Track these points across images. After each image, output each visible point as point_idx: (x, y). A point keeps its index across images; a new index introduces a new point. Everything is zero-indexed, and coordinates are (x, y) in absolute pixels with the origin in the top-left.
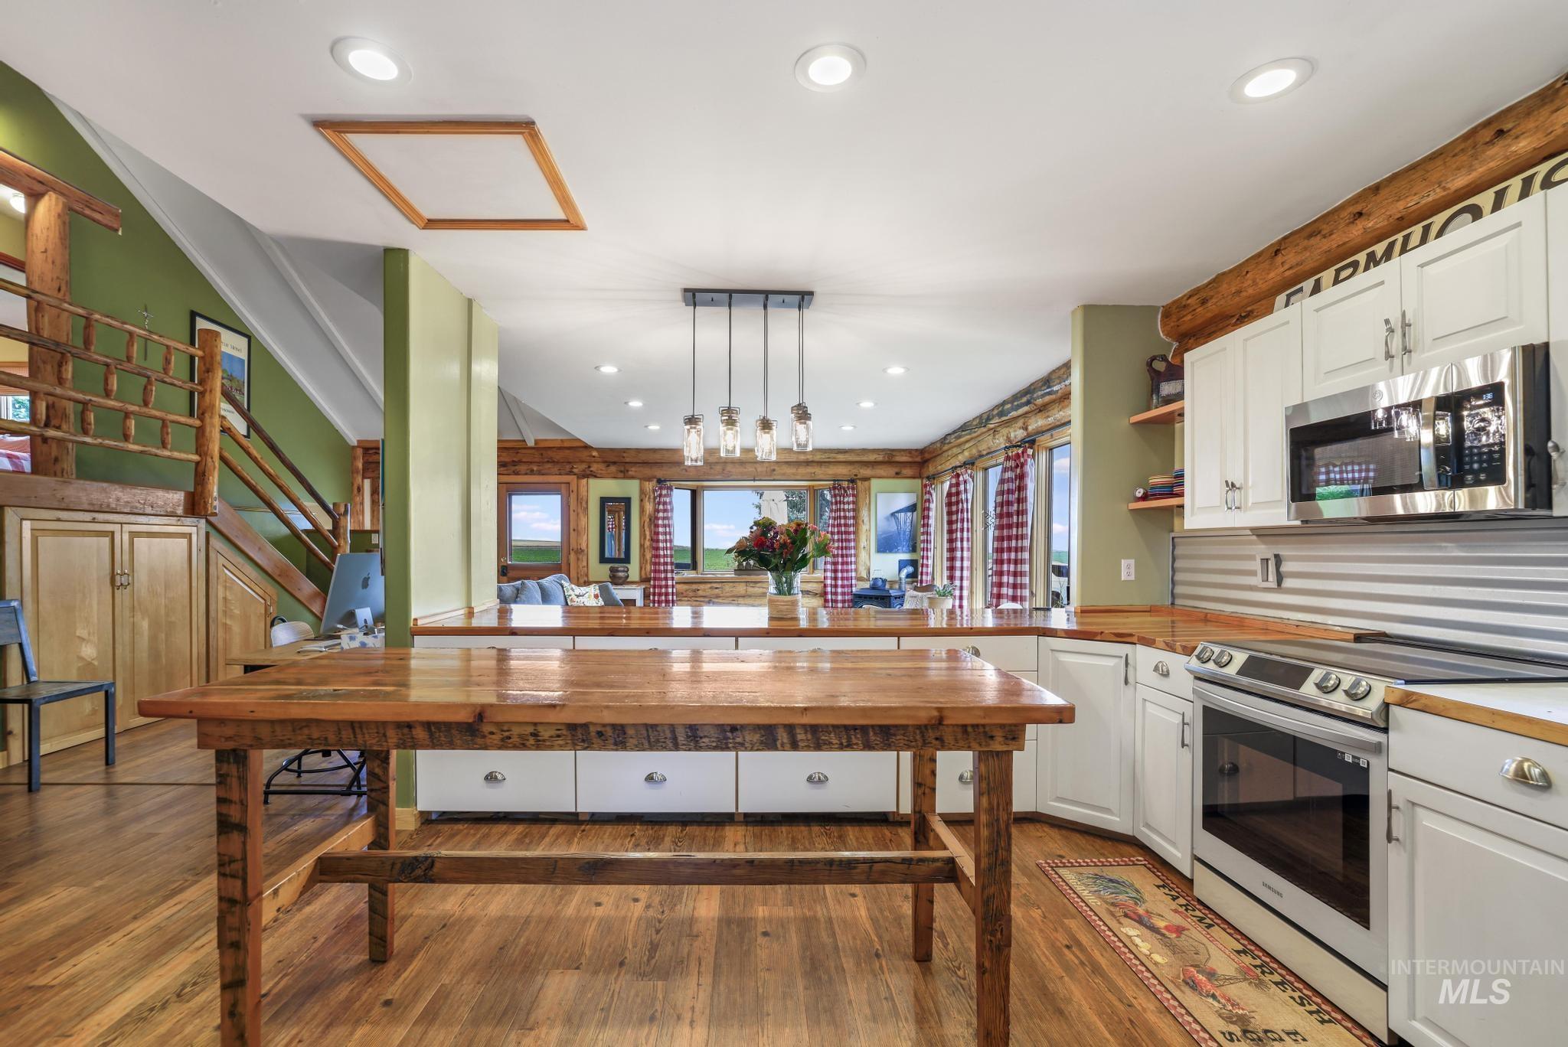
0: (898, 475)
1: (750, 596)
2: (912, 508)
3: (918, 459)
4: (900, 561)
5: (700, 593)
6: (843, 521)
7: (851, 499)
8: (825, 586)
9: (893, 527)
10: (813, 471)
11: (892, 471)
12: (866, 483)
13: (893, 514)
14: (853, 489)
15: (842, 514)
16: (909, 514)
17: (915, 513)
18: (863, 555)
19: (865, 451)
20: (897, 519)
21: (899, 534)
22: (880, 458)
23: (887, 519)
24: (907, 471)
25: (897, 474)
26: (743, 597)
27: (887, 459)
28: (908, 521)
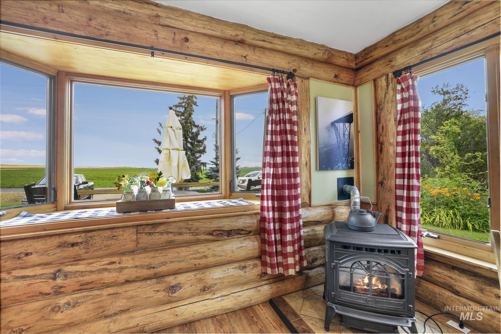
0: (336, 79)
1: (145, 250)
2: (349, 119)
3: (353, 65)
4: (339, 180)
5: (34, 259)
6: (288, 127)
7: (294, 98)
8: (263, 220)
9: (334, 140)
10: (245, 53)
11: (330, 73)
12: (306, 81)
13: (333, 124)
14: (295, 86)
15: (287, 116)
16: (347, 125)
17: (352, 124)
18: (304, 174)
19: (301, 43)
20: (336, 129)
21: (339, 148)
22: (320, 55)
23: (328, 129)
24: (344, 76)
25: (336, 76)
26: (132, 252)
27: (326, 57)
28: (347, 133)
